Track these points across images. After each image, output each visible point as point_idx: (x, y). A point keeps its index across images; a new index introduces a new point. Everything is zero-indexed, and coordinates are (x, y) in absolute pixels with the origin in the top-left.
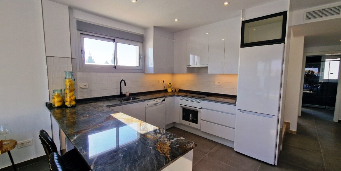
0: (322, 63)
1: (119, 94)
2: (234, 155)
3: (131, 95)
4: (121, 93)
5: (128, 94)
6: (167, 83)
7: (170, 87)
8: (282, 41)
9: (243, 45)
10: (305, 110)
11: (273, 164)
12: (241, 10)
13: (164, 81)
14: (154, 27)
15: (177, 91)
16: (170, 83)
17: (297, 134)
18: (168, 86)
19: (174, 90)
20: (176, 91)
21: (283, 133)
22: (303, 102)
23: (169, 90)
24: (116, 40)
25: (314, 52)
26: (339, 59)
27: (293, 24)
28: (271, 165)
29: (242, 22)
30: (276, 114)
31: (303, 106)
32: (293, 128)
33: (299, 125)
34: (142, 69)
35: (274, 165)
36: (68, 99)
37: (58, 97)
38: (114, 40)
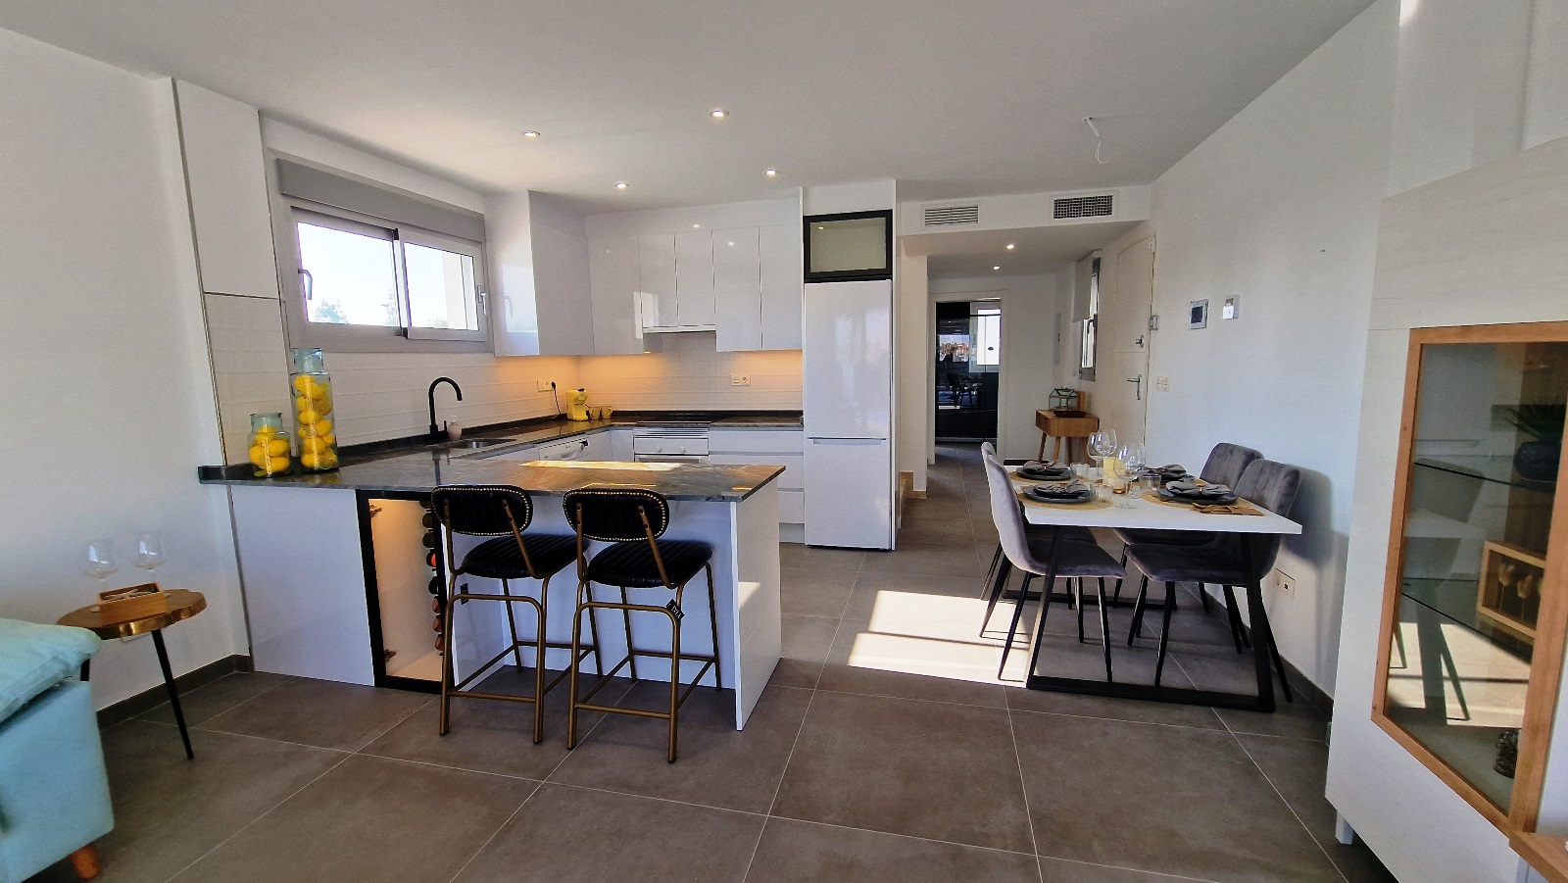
0: (972, 319)
1: (428, 432)
2: (808, 552)
3: (467, 432)
4: (434, 427)
5: (457, 431)
6: (567, 388)
7: (579, 403)
8: (885, 274)
9: (811, 277)
10: (944, 450)
11: (887, 548)
12: (801, 189)
13: (553, 385)
14: (531, 193)
15: (607, 415)
16: (582, 390)
17: (928, 497)
18: (576, 399)
19: (596, 415)
20: (601, 418)
21: (901, 494)
22: (937, 433)
23: (580, 415)
24: (400, 233)
25: (953, 294)
26: (998, 311)
27: (904, 233)
28: (885, 551)
29: (805, 218)
30: (888, 437)
31: (937, 443)
32: (920, 486)
33: (930, 482)
34: (487, 340)
35: (890, 550)
36: (314, 444)
37: (275, 439)
38: (394, 235)
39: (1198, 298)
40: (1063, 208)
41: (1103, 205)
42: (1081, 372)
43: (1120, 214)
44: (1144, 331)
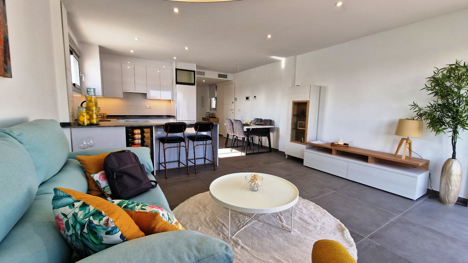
9: (177, 83)
12: (175, 62)
14: (99, 46)
15: (105, 116)
29: (176, 69)
34: (81, 89)
39: (247, 96)
40: (220, 76)
41: (225, 76)
42: (211, 109)
43: (228, 79)
44: (233, 101)
